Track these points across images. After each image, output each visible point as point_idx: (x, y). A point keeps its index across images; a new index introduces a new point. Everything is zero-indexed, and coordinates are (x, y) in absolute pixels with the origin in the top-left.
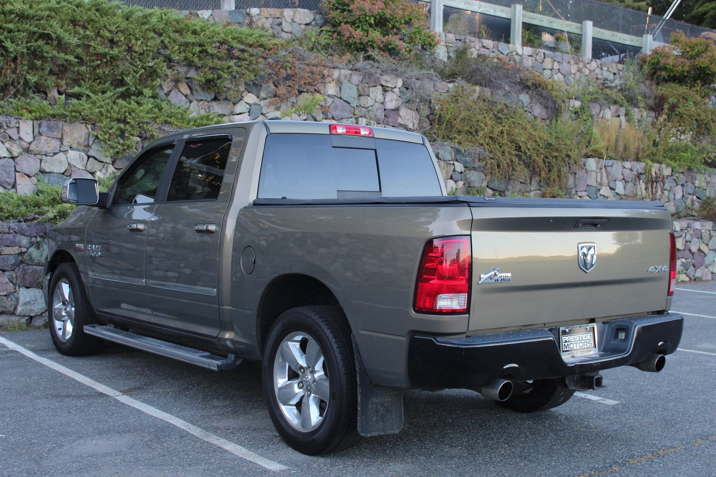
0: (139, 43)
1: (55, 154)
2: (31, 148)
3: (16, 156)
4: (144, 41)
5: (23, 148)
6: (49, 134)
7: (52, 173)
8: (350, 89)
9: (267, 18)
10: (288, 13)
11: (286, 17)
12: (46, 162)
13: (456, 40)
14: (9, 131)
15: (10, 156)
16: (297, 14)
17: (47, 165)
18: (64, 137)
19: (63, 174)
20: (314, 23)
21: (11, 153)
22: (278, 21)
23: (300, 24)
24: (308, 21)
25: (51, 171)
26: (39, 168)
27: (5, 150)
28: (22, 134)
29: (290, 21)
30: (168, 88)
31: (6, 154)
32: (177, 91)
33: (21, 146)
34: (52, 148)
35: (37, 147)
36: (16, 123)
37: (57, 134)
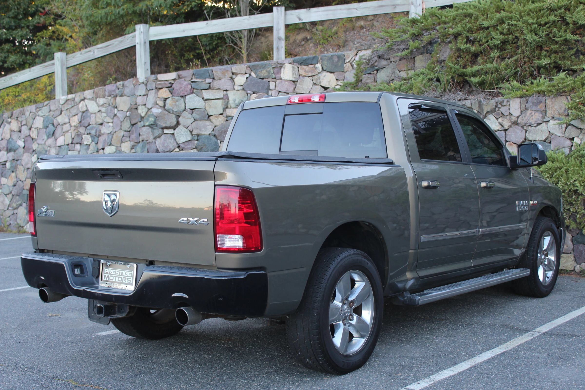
1: (539, 124)
2: (518, 122)
3: (507, 128)
5: (512, 122)
6: (535, 108)
12: (529, 132)
14: (502, 109)
15: (503, 129)
17: (531, 134)
18: (547, 109)
19: (545, 141)
21: (502, 126)
25: (534, 139)
26: (524, 137)
27: (498, 124)
28: (512, 111)
31: (499, 127)
33: (510, 120)
34: (535, 120)
35: (523, 120)
36: (508, 101)
37: (541, 107)
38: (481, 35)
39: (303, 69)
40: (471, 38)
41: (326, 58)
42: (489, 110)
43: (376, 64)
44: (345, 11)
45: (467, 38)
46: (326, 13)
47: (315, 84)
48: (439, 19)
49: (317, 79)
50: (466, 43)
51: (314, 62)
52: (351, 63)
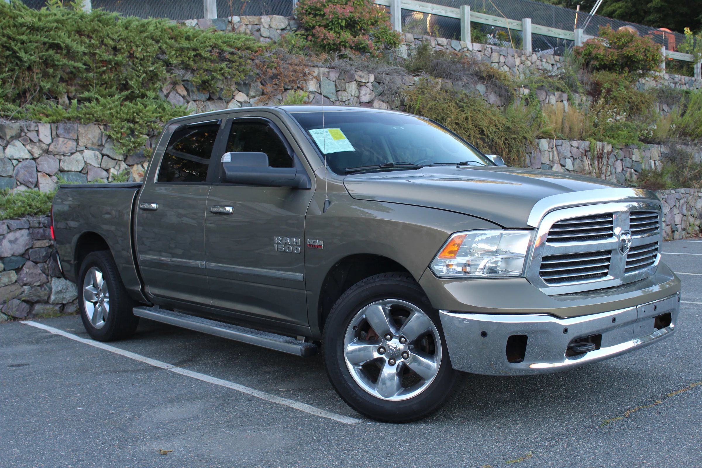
0: (140, 49)
1: (72, 154)
2: (50, 150)
3: (37, 157)
4: (144, 48)
5: (43, 150)
6: (66, 136)
8: (329, 85)
9: (246, 25)
10: (265, 19)
11: (263, 24)
12: (64, 162)
13: (415, 39)
14: (30, 135)
15: (31, 157)
16: (273, 20)
17: (66, 164)
18: (79, 138)
19: (80, 172)
20: (288, 28)
21: (32, 155)
22: (256, 27)
23: (277, 30)
24: (283, 26)
25: (70, 170)
26: (58, 167)
27: (27, 152)
28: (42, 137)
29: (267, 27)
30: (167, 90)
31: (28, 156)
32: (175, 92)
33: (41, 148)
34: (69, 148)
35: (56, 148)
36: (36, 126)
37: (73, 135)
42: (14, 134)
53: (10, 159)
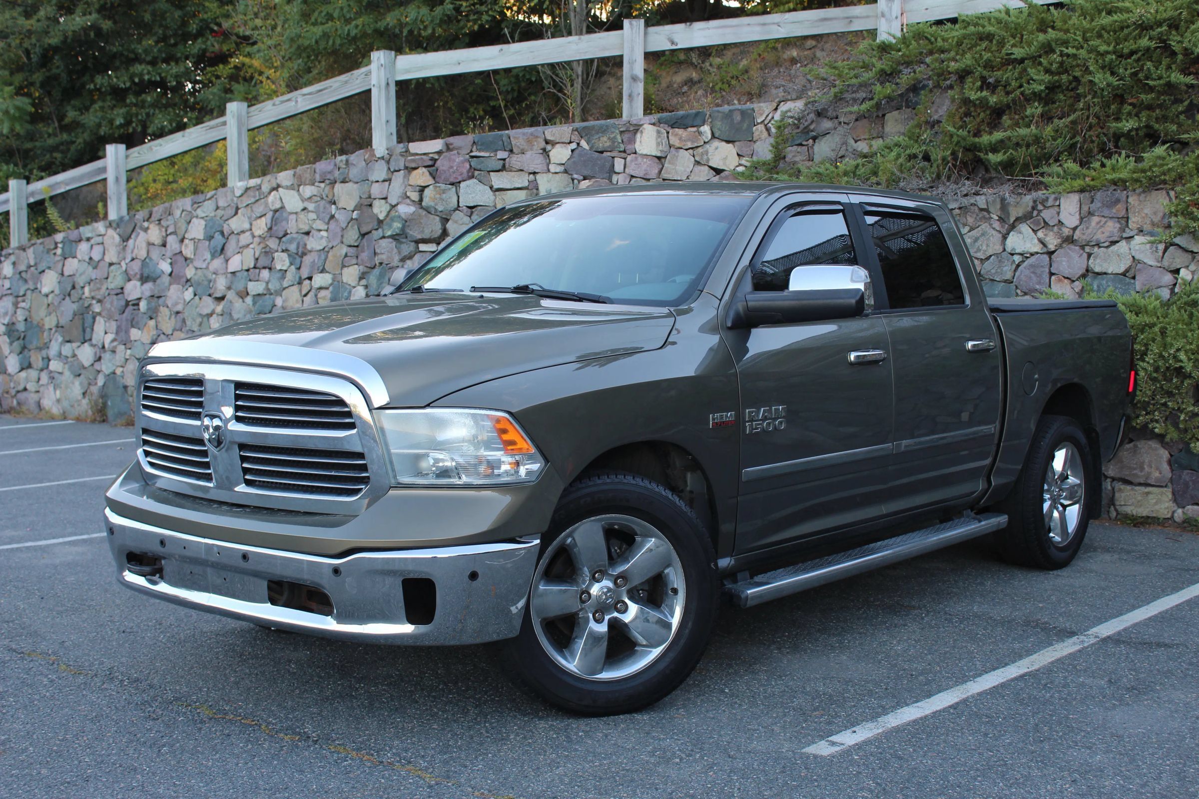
1: (1114, 243)
2: (1075, 237)
3: (1053, 249)
5: (1062, 238)
6: (1106, 212)
7: (1105, 273)
12: (1096, 258)
14: (1045, 213)
15: (1045, 250)
17: (1098, 261)
18: (1130, 215)
19: (1124, 274)
21: (1045, 246)
25: (1104, 271)
26: (1085, 267)
27: (1036, 241)
28: (1063, 217)
31: (1037, 248)
33: (1059, 234)
34: (1107, 234)
35: (1084, 234)
36: (1056, 199)
37: (1119, 209)
38: (1009, 74)
39: (676, 135)
40: (991, 80)
41: (720, 115)
42: (1020, 215)
43: (812, 127)
44: (758, 29)
45: (983, 79)
46: (720, 31)
47: (698, 163)
48: (932, 43)
49: (702, 154)
50: (981, 89)
51: (698, 121)
52: (766, 126)
53: (1012, 254)
